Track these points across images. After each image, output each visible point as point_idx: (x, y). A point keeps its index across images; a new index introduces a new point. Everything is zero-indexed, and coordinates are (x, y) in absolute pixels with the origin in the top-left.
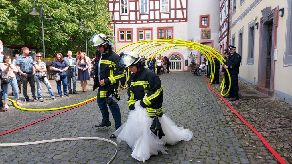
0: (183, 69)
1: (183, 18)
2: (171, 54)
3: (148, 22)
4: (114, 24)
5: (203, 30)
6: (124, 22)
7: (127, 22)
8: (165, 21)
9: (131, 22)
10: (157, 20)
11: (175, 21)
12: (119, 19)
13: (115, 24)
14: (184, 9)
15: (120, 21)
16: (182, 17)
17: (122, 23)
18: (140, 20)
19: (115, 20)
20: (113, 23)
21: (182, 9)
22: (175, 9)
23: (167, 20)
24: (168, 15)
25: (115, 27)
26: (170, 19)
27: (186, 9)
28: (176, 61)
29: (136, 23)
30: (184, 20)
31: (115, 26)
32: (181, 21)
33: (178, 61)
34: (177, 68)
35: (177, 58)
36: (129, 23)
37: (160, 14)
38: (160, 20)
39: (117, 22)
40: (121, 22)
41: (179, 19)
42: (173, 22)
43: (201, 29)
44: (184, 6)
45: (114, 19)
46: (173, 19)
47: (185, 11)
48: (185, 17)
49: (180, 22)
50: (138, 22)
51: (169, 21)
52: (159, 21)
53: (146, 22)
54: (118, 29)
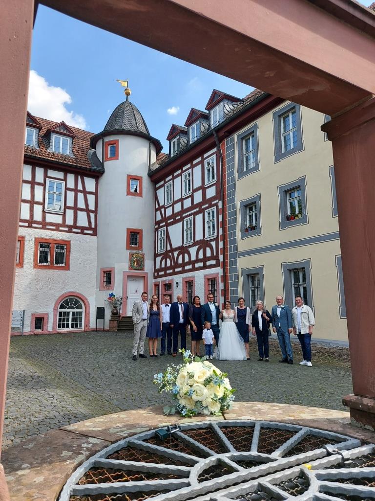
0: (86, 325)
1: (90, 228)
2: (63, 295)
5: (133, 254)
8: (54, 228)
10: (37, 223)
11: (74, 230)
14: (92, 211)
16: (87, 225)
21: (87, 210)
22: (76, 209)
23: (57, 227)
24: (61, 216)
26: (64, 224)
27: (95, 212)
28: (71, 311)
30: (91, 232)
32: (86, 232)
33: (76, 310)
34: (73, 326)
35: (75, 305)
37: (44, 212)
38: (44, 224)
41: (83, 229)
42: (70, 231)
43: (129, 251)
44: (92, 207)
46: (70, 227)
47: (92, 215)
48: (93, 226)
49: (82, 233)
51: (61, 229)
52: (40, 226)
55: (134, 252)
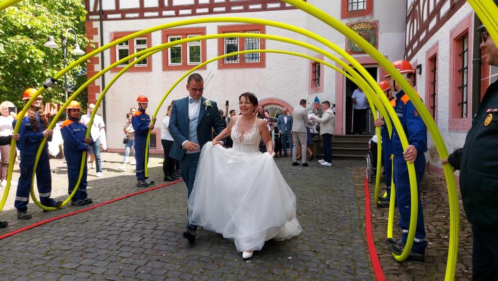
3: (194, 14)
4: (101, 20)
5: (353, 25)
6: (128, 15)
7: (137, 15)
8: (241, 8)
9: (146, 14)
10: (219, 5)
11: (269, 6)
12: (112, 7)
13: (104, 22)
15: (117, 11)
17: (123, 18)
18: (171, 8)
19: (105, 8)
20: (98, 17)
23: (245, 6)
25: (104, 29)
26: (254, 1)
29: (161, 16)
31: (104, 26)
32: (288, 4)
36: (142, 17)
38: (228, 6)
39: (109, 16)
40: (119, 16)
42: (264, 9)
45: (101, 7)
46: (263, 2)
49: (283, 7)
50: (165, 13)
51: (251, 7)
52: (223, 9)
53: (189, 12)
54: (111, 34)
55: (355, 20)
